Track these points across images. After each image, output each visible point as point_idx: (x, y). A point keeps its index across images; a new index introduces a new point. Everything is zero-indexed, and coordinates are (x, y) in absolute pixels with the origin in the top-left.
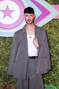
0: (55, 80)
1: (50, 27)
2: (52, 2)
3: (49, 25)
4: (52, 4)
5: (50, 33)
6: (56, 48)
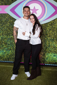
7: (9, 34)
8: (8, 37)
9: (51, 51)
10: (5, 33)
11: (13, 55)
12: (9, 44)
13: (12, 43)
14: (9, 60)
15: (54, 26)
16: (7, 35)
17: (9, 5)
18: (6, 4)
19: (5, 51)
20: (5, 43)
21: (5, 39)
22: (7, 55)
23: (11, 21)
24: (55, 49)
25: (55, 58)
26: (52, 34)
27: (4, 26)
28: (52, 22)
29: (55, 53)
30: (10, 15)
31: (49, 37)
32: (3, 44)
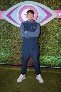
0: (55, 54)
1: (53, 23)
2: (54, 9)
3: (51, 22)
4: (53, 10)
5: (52, 27)
6: (55, 35)
7: (6, 38)
8: (6, 41)
9: (45, 53)
10: (3, 37)
11: (10, 58)
12: (6, 48)
13: (9, 46)
14: (6, 62)
15: (47, 30)
16: (5, 39)
17: (5, 11)
18: (2, 10)
19: (3, 54)
20: (2, 46)
21: (2, 42)
22: (5, 57)
23: (8, 25)
24: (49, 52)
25: (49, 60)
26: (46, 37)
27: (1, 30)
28: (45, 26)
29: (48, 56)
30: (6, 20)
31: (42, 40)
32: (1, 47)
